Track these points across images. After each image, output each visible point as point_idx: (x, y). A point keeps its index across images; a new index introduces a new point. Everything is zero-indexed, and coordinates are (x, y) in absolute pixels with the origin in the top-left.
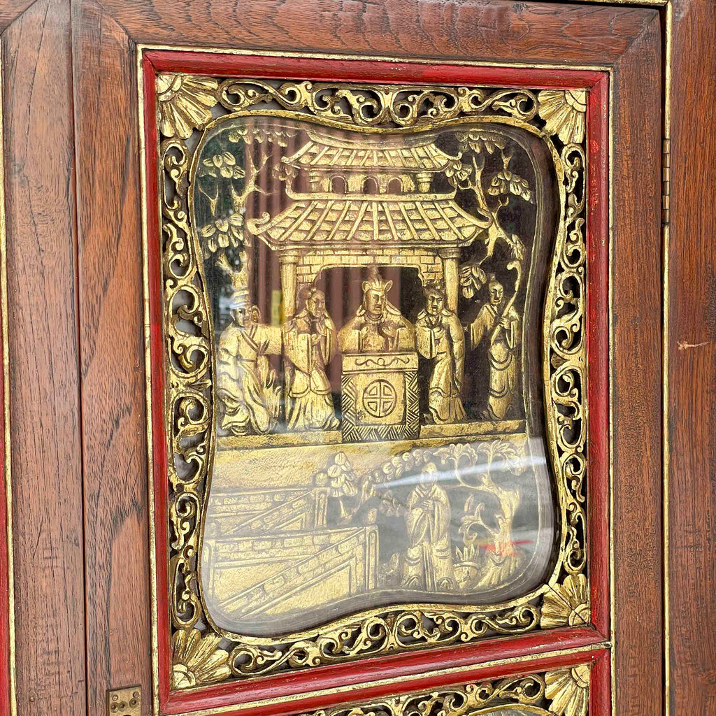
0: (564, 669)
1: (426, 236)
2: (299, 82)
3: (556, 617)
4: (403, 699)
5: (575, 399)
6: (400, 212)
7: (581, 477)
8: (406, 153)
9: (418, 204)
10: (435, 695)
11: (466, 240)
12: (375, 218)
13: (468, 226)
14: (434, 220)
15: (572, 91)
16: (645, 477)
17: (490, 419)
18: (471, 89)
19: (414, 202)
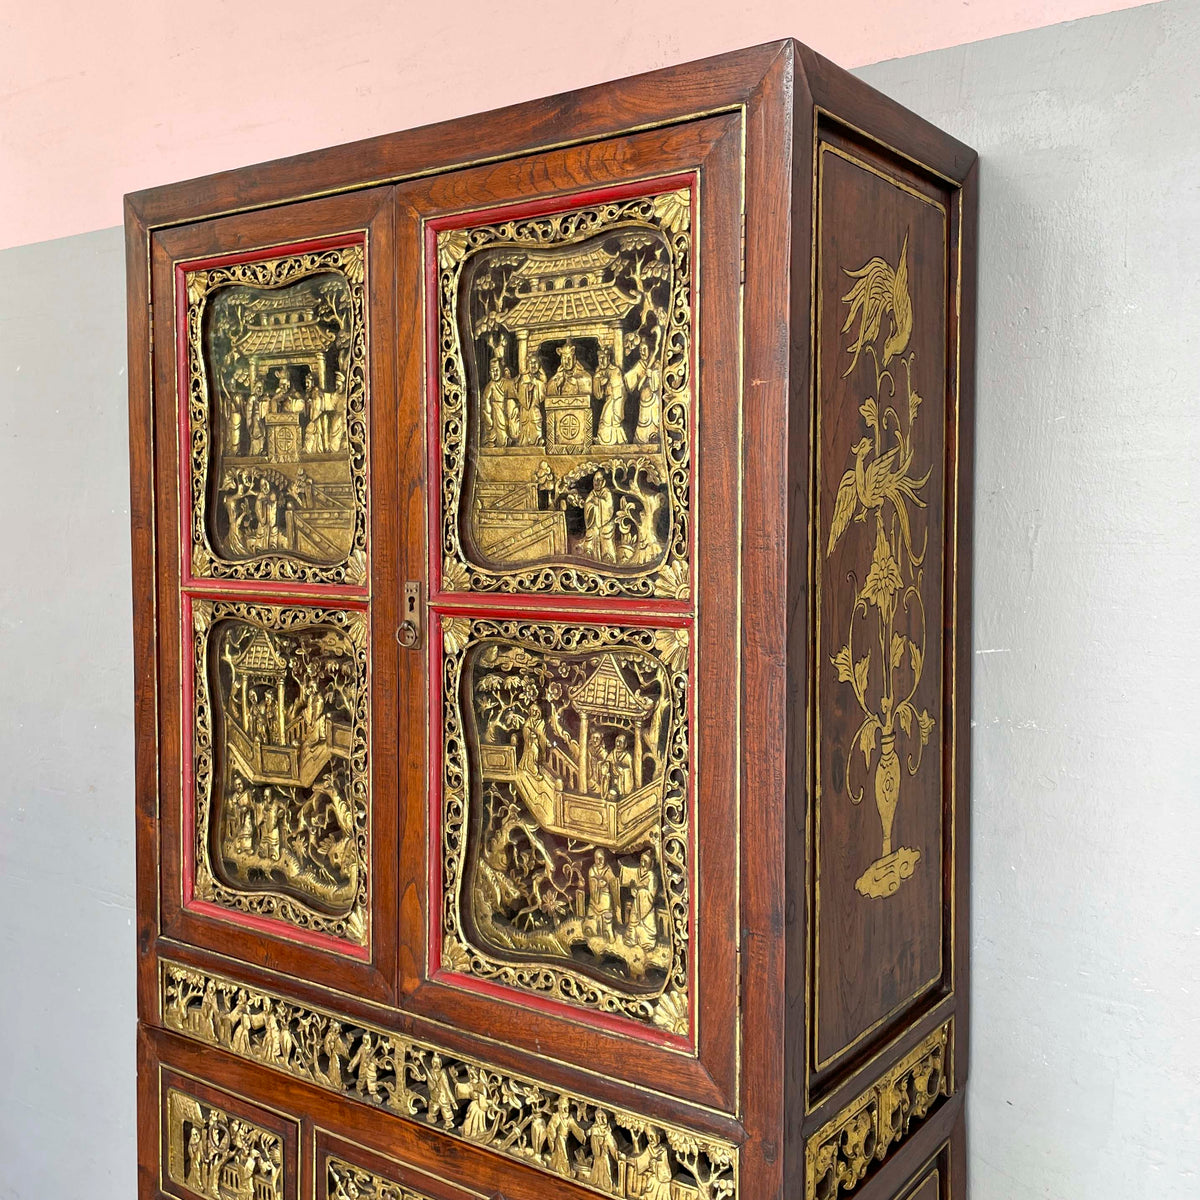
0: (671, 630)
1: (595, 314)
2: (507, 223)
3: (667, 591)
4: (563, 626)
5: (681, 426)
6: (579, 299)
7: (684, 487)
8: (585, 259)
9: (592, 292)
10: (582, 628)
11: (622, 314)
12: (565, 305)
13: (625, 303)
14: (601, 303)
15: (678, 192)
16: (725, 488)
17: (637, 443)
18: (608, 205)
19: (589, 291)
